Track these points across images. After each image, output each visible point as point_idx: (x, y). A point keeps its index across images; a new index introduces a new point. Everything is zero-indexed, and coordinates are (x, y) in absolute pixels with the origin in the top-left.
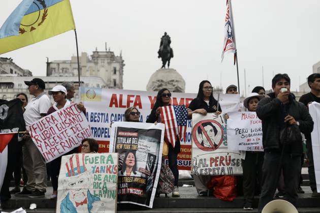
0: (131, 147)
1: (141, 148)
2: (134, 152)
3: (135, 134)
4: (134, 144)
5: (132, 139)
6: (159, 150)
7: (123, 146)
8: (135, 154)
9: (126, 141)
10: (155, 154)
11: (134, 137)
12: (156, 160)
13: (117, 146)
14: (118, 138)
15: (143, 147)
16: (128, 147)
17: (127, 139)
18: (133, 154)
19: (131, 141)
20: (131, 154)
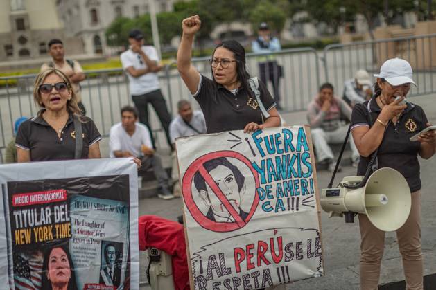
0: (54, 231)
1: (81, 232)
2: (64, 244)
3: (58, 195)
4: (60, 223)
5: (52, 211)
6: (129, 227)
7: (33, 232)
8: (67, 251)
9: (39, 219)
10: (118, 240)
11: (59, 203)
12: (125, 254)
13: (17, 238)
14: (16, 213)
15: (87, 228)
16: (47, 235)
17: (39, 212)
18: (62, 252)
19: (52, 217)
20: (57, 253)
